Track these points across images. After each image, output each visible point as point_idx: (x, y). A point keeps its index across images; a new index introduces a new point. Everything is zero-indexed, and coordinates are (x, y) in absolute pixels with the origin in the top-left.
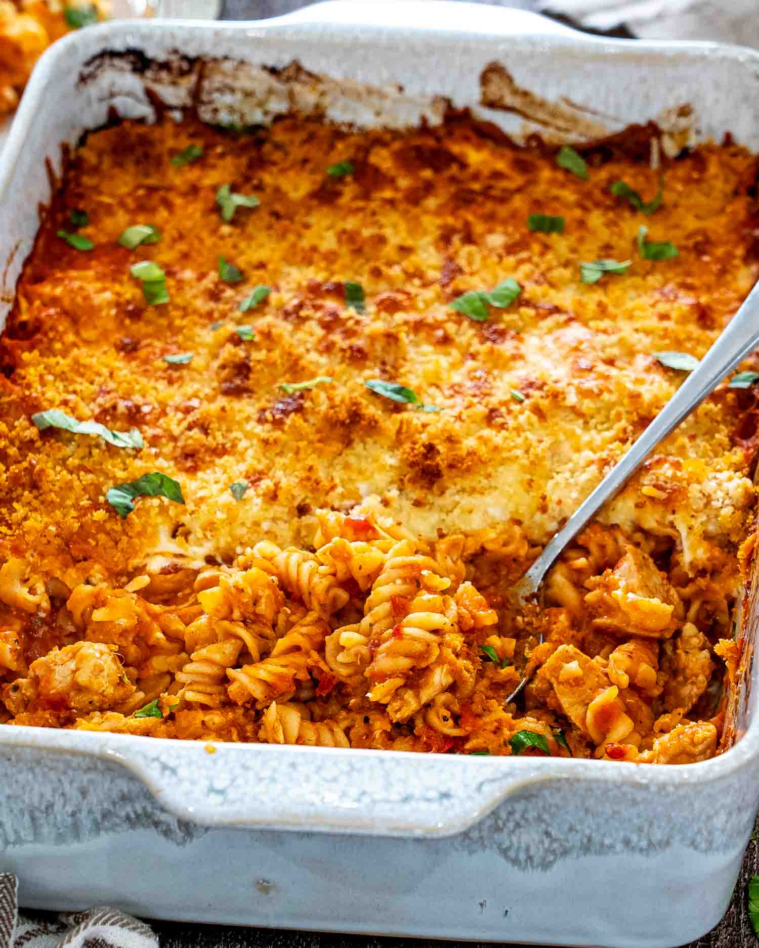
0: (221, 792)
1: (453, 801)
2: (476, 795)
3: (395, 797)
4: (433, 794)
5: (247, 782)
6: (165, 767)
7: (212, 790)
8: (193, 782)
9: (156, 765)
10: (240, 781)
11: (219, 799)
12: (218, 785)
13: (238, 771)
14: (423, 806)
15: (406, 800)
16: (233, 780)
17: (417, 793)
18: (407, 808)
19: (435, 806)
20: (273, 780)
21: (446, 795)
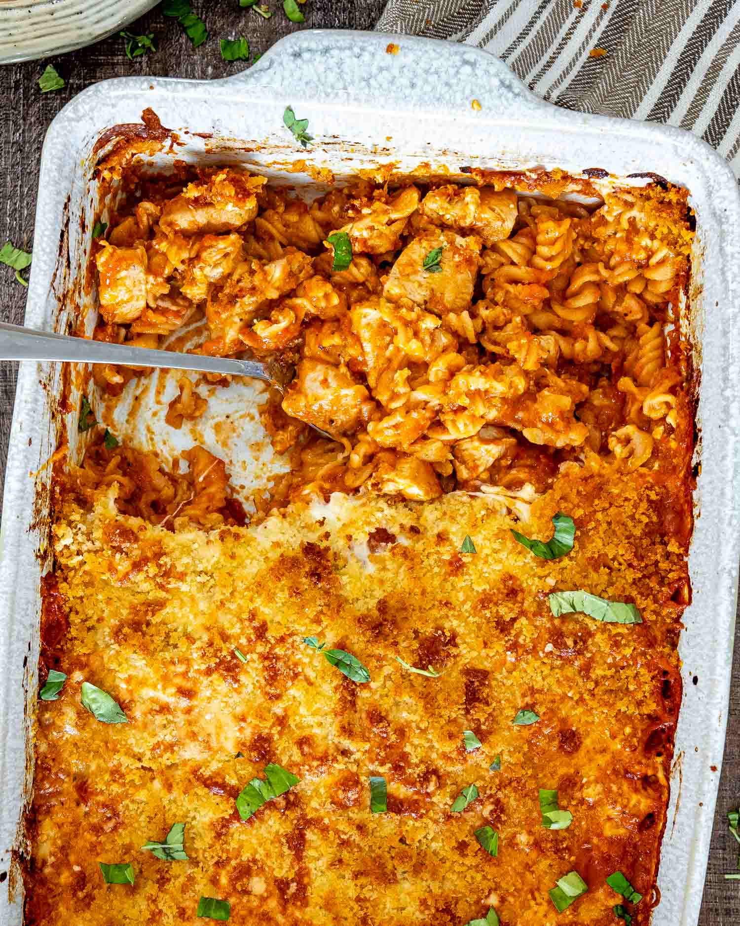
0: (466, 62)
1: (290, 51)
2: (274, 57)
3: (335, 52)
4: (306, 56)
5: (446, 72)
6: (509, 87)
7: (473, 65)
8: (487, 72)
9: (517, 91)
10: (452, 71)
11: (466, 57)
12: (467, 69)
13: (453, 81)
14: (313, 45)
15: (326, 51)
16: (457, 72)
17: (318, 57)
18: (326, 43)
19: (305, 45)
20: (427, 72)
21: (297, 55)
